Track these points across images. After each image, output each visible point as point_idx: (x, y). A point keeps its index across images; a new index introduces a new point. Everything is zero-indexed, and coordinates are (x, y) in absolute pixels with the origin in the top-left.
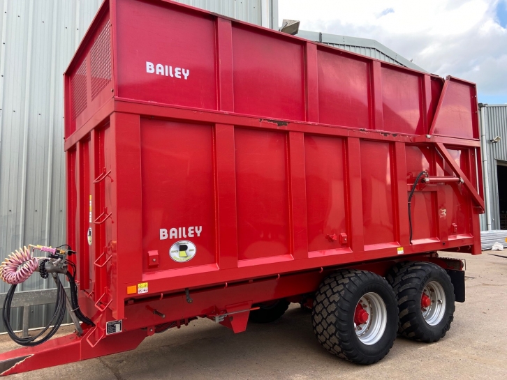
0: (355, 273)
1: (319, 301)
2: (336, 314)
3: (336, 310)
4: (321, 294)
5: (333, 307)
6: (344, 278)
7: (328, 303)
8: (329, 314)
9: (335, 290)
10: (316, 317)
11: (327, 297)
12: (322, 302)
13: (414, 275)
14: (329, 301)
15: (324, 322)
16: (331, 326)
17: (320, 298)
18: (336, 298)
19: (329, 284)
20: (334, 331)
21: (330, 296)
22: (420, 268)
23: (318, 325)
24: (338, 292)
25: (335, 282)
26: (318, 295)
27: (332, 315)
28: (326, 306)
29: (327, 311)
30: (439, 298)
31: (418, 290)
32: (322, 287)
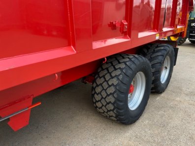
0: (129, 58)
1: (98, 83)
2: (115, 95)
3: (115, 92)
4: (100, 78)
5: (112, 90)
6: (119, 63)
7: (107, 86)
8: (108, 95)
9: (113, 75)
10: (96, 95)
11: (106, 81)
12: (101, 84)
14: (108, 84)
15: (103, 101)
16: (110, 104)
17: (99, 81)
18: (115, 81)
19: (107, 69)
20: (112, 108)
21: (109, 80)
22: (162, 48)
23: (98, 102)
24: (116, 76)
25: (112, 67)
26: (97, 78)
27: (111, 96)
28: (105, 88)
29: (106, 93)
30: (166, 66)
31: (161, 63)
32: (100, 71)
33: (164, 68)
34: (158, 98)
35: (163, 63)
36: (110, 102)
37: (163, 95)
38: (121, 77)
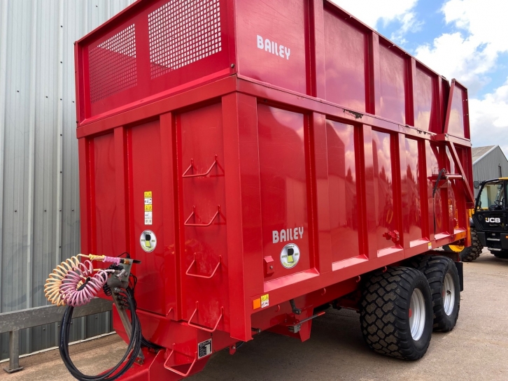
0: (402, 270)
1: (369, 300)
2: (395, 313)
3: (394, 309)
4: (371, 294)
5: (390, 306)
6: (392, 276)
7: (382, 303)
8: (385, 314)
9: (388, 289)
10: (367, 317)
11: (380, 296)
12: (374, 301)
13: (436, 269)
14: (383, 300)
15: (379, 322)
16: (389, 325)
17: (370, 298)
18: (392, 296)
19: (378, 283)
20: (392, 330)
21: (384, 295)
22: (439, 261)
23: (370, 325)
24: (392, 290)
25: (385, 280)
26: (367, 294)
27: (389, 314)
28: (380, 306)
29: (382, 311)
30: (448, 289)
31: (441, 282)
32: (370, 286)
33: (446, 294)
34: (445, 338)
35: (443, 282)
36: (389, 322)
37: (451, 334)
38: (398, 291)
